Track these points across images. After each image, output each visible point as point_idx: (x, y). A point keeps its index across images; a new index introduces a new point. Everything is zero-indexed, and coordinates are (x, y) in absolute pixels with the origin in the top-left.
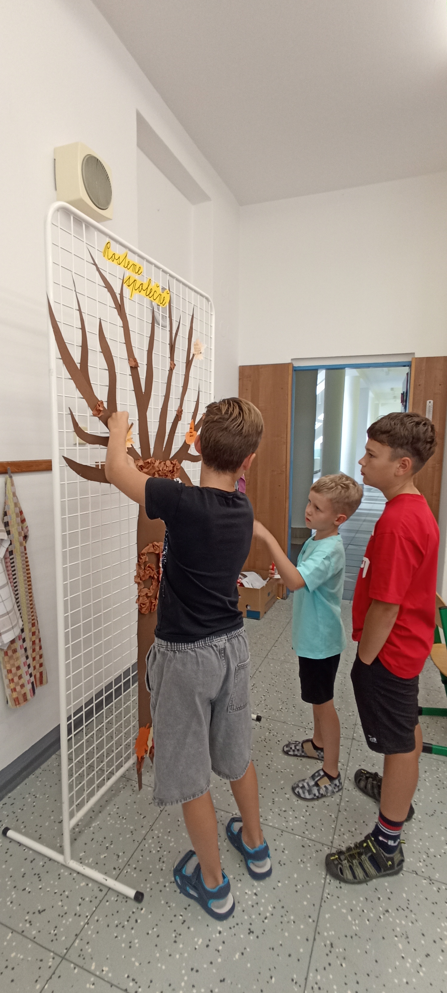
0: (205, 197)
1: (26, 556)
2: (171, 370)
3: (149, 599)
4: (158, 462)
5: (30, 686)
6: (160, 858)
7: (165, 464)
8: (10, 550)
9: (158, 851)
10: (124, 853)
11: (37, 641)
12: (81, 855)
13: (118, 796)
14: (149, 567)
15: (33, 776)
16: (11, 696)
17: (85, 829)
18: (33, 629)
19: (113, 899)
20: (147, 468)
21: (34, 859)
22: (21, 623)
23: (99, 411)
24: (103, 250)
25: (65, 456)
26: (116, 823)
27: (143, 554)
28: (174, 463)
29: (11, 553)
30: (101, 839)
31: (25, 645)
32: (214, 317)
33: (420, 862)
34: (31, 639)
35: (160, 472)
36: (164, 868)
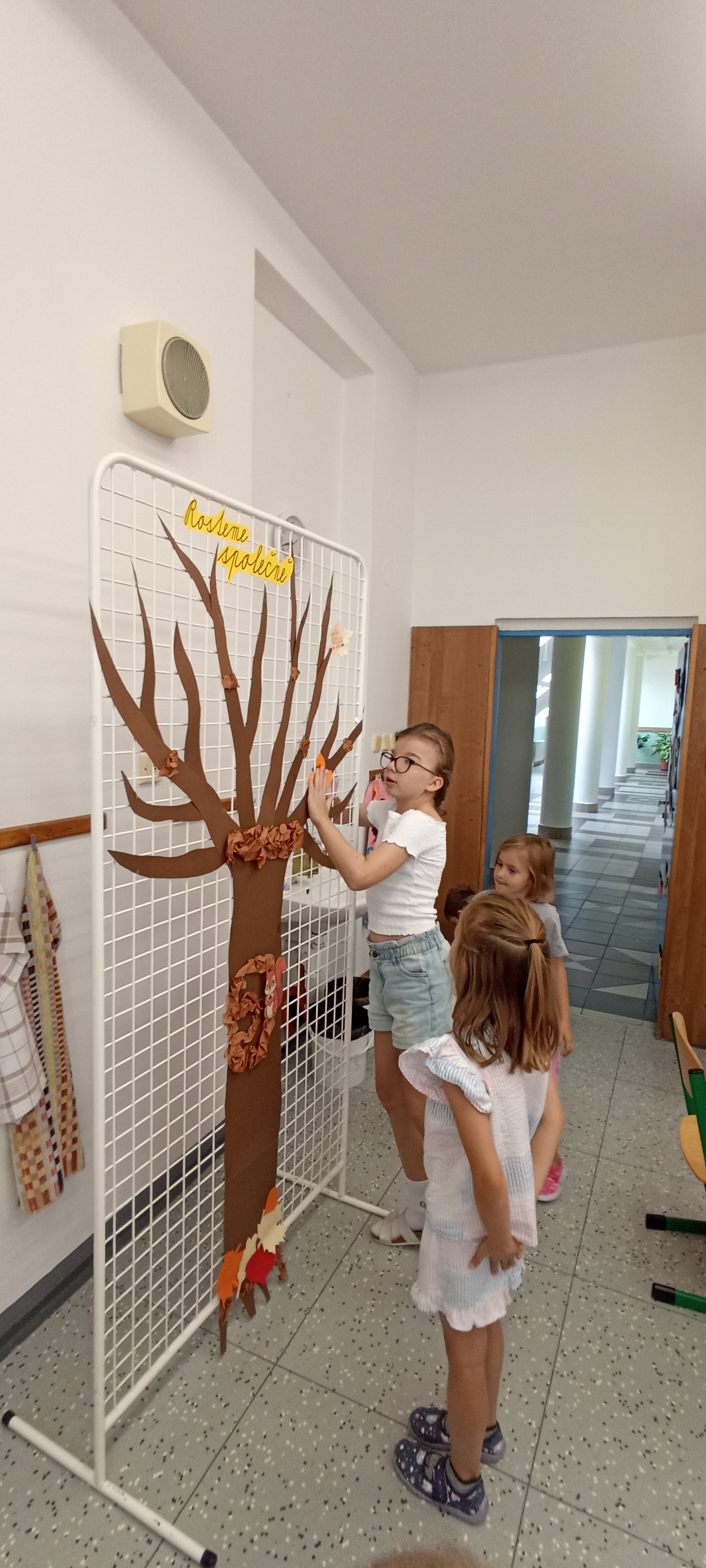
0: (365, 370)
1: (55, 973)
2: (292, 682)
3: (246, 1047)
4: (266, 830)
5: (55, 1178)
6: (248, 1486)
7: (278, 830)
8: (29, 966)
9: (245, 1471)
10: (190, 1471)
11: (70, 1104)
12: (122, 1470)
13: (188, 1361)
14: (247, 997)
15: (58, 1316)
16: (24, 1195)
17: (132, 1422)
18: (64, 1086)
19: (167, 1559)
20: (248, 845)
21: (49, 1473)
22: (43, 1080)
23: (171, 769)
24: (184, 514)
25: (114, 849)
26: (181, 1412)
27: (239, 979)
28: (293, 827)
29: (32, 970)
30: (156, 1442)
31: (49, 1113)
32: (365, 586)
33: (677, 1527)
34: (59, 1102)
35: (269, 846)
36: (252, 1506)
